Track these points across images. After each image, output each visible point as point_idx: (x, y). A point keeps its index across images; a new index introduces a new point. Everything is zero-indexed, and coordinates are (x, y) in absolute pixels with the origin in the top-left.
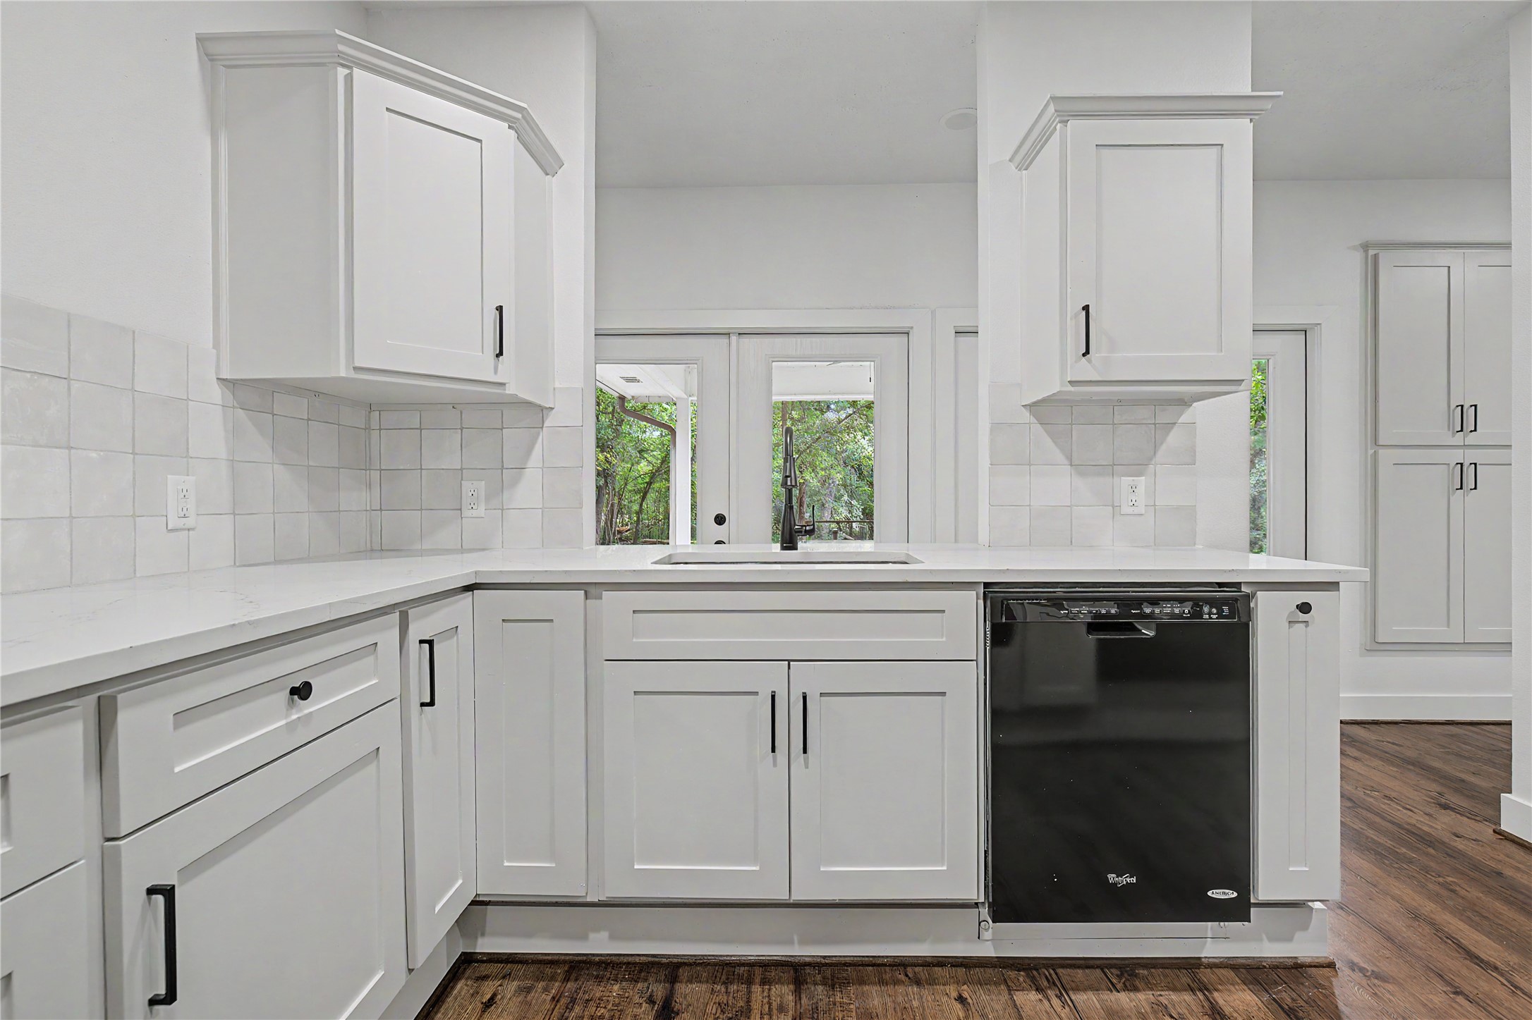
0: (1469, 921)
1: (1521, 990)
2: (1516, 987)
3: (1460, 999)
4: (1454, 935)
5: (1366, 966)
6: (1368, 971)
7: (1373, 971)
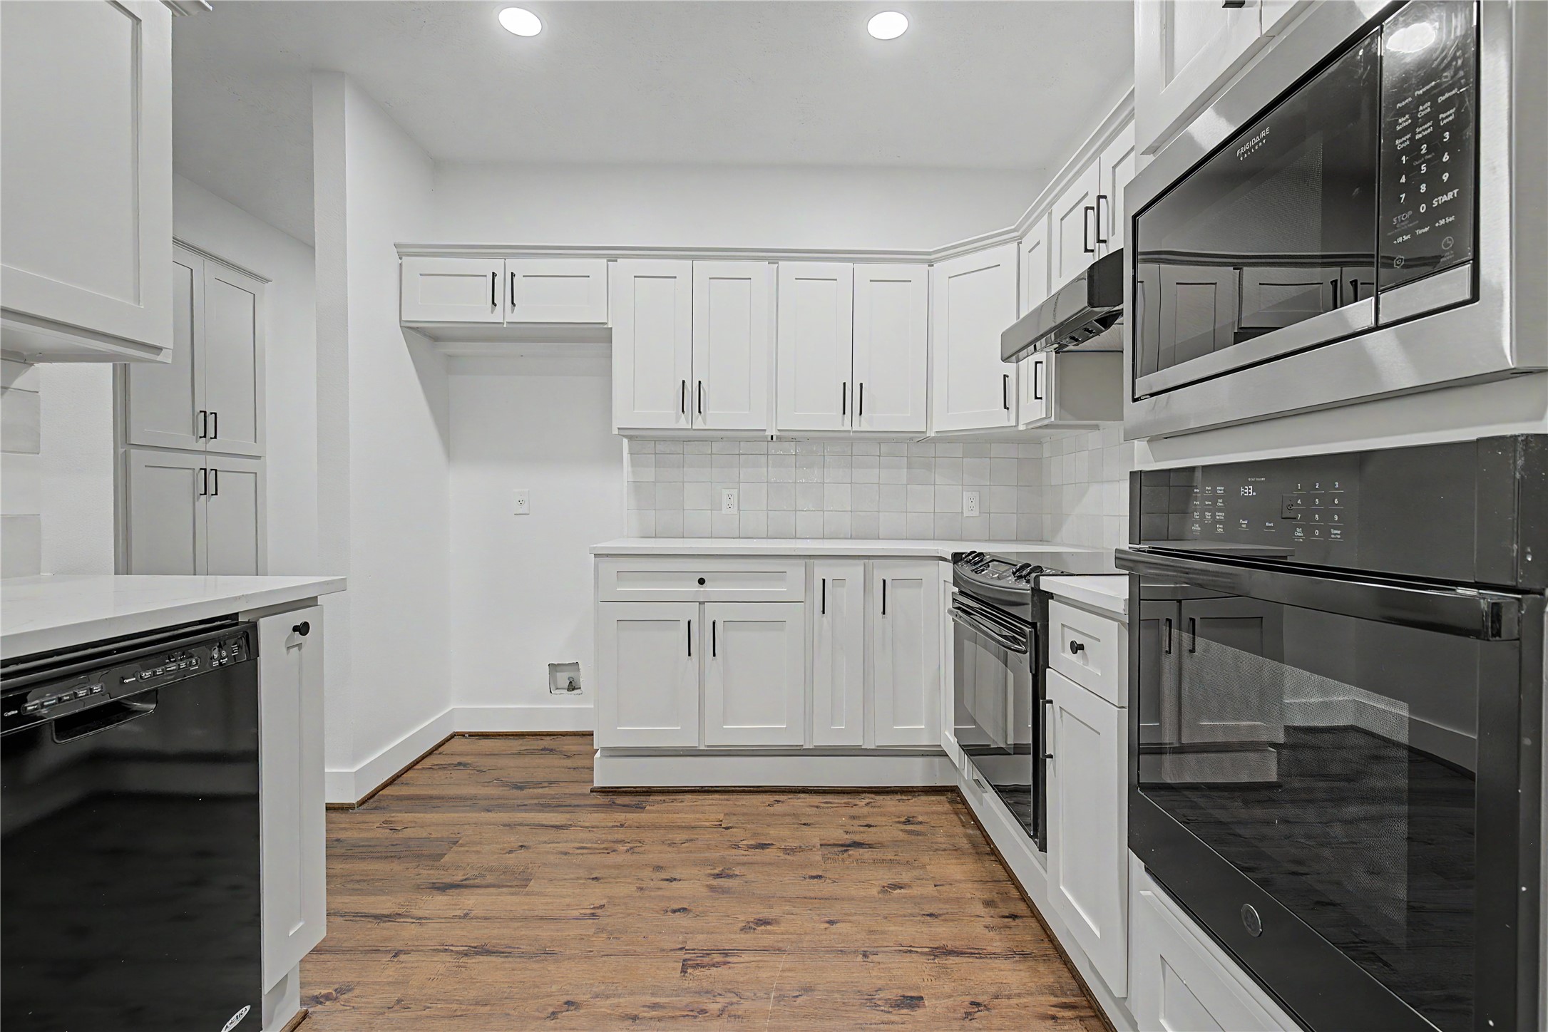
0: (354, 892)
1: (426, 918)
2: (420, 918)
3: (402, 957)
4: (357, 911)
5: (326, 991)
6: (331, 993)
7: (336, 990)
